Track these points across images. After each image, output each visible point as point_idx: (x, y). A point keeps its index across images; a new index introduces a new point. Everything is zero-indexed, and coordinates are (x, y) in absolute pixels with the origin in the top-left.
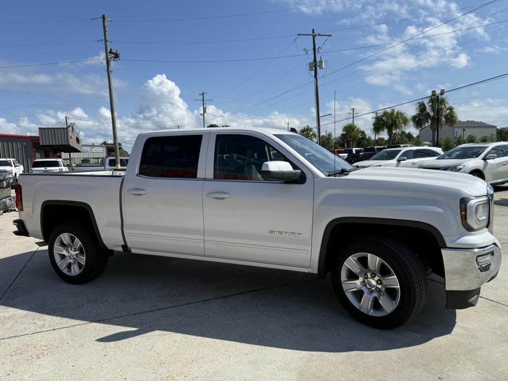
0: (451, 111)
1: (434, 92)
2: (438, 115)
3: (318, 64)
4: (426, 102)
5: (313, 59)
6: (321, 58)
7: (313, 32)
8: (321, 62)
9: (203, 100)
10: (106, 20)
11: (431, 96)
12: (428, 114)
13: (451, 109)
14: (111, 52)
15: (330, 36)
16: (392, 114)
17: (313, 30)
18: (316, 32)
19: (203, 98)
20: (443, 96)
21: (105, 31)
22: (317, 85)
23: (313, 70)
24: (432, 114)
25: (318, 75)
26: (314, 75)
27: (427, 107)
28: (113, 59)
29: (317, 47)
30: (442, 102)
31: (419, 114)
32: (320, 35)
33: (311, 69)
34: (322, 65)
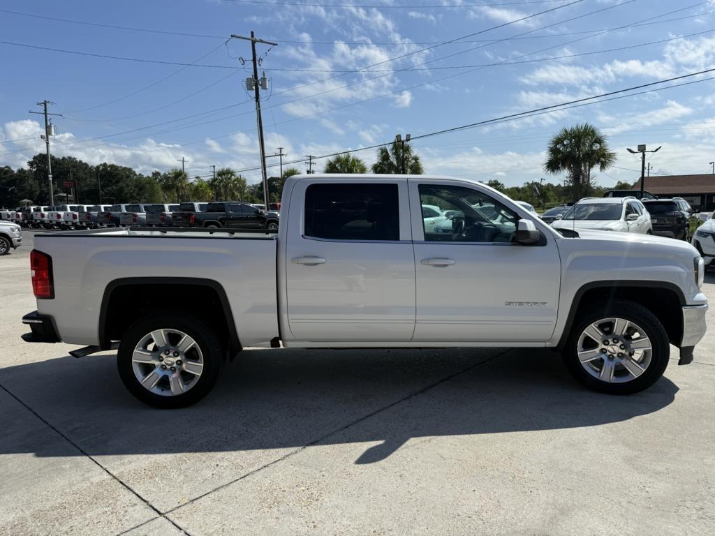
0: (416, 162)
1: (398, 137)
2: (403, 166)
3: (260, 83)
4: (389, 148)
5: (253, 73)
6: (264, 73)
7: (253, 36)
8: (264, 79)
9: (46, 114)
11: (395, 142)
12: (391, 164)
13: (416, 159)
15: (276, 45)
16: (347, 160)
17: (252, 33)
18: (257, 37)
19: (45, 110)
20: (408, 143)
22: (259, 111)
23: (252, 89)
24: (395, 163)
25: (260, 97)
26: (254, 96)
27: (390, 155)
29: (257, 58)
30: (407, 149)
31: (380, 163)
32: (261, 41)
33: (250, 88)
34: (266, 85)
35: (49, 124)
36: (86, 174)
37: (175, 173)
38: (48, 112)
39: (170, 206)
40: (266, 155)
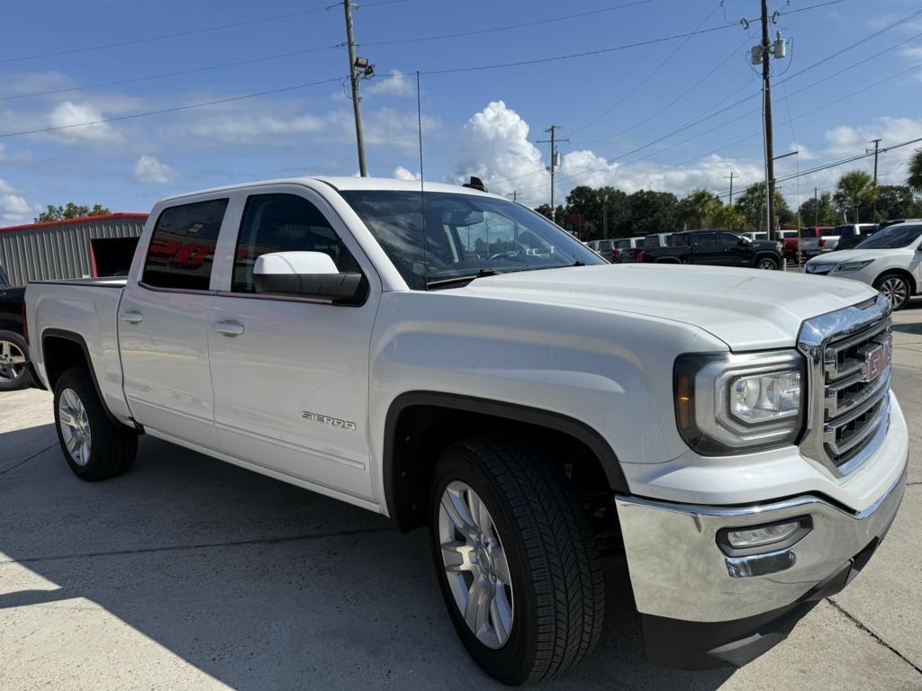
3: (772, 49)
5: (761, 38)
6: (778, 34)
8: (778, 43)
9: (552, 141)
10: (350, 7)
14: (357, 64)
19: (552, 137)
21: (349, 27)
22: (768, 92)
23: (758, 62)
25: (770, 72)
26: (762, 72)
28: (362, 75)
29: (770, 13)
33: (755, 61)
34: (781, 50)
35: (555, 152)
36: (622, 205)
37: (696, 195)
38: (555, 139)
39: (638, 241)
40: (774, 156)
